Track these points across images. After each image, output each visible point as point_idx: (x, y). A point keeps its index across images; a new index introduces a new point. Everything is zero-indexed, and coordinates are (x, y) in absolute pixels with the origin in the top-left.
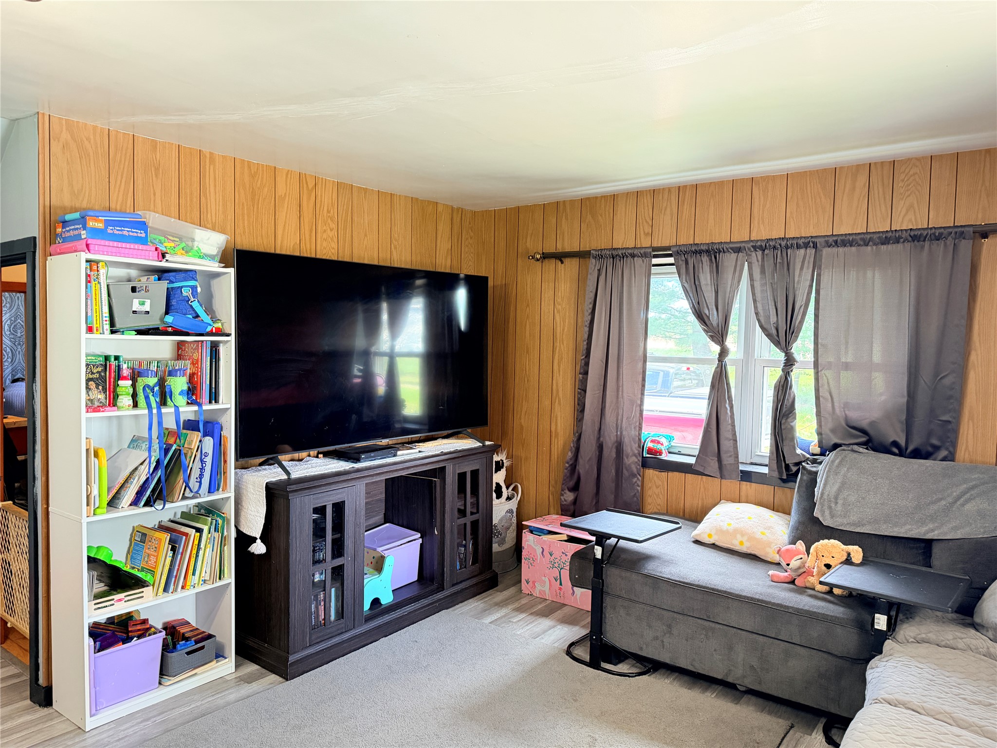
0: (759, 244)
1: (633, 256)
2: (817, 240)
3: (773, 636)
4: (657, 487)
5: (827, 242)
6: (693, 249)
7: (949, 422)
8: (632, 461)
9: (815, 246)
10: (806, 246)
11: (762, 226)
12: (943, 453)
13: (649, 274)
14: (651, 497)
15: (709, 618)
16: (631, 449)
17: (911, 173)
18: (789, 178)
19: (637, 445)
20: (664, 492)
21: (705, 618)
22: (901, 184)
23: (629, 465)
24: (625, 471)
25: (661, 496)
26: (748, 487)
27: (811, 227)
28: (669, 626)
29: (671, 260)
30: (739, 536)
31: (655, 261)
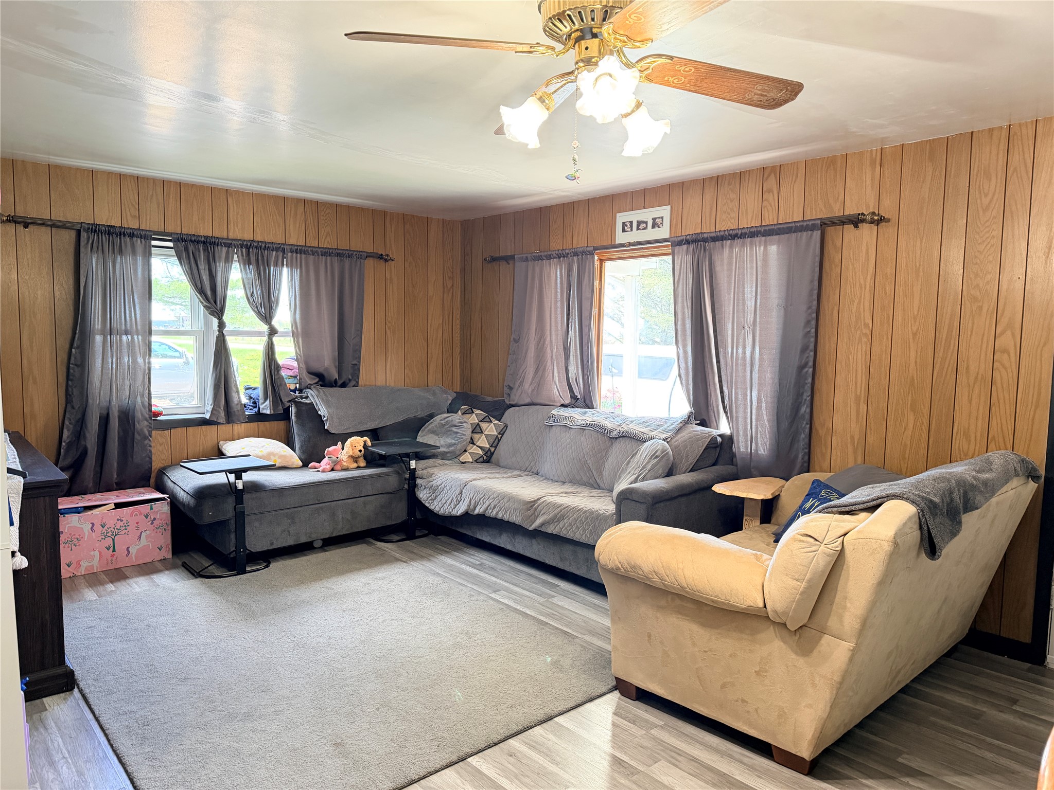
0: (245, 243)
1: (132, 236)
2: (286, 247)
3: (358, 496)
4: (161, 445)
5: (291, 249)
6: (193, 239)
7: (356, 364)
8: (142, 425)
9: (283, 251)
10: (277, 250)
11: (236, 228)
12: (353, 383)
13: (150, 254)
14: (155, 454)
15: (319, 501)
16: (142, 414)
17: (327, 212)
18: (254, 196)
19: (147, 410)
20: (168, 447)
21: (317, 502)
22: (322, 218)
23: (142, 430)
24: (137, 436)
25: (165, 452)
26: (239, 427)
27: (272, 236)
28: (293, 518)
29: (171, 244)
30: (272, 457)
31: (154, 243)
